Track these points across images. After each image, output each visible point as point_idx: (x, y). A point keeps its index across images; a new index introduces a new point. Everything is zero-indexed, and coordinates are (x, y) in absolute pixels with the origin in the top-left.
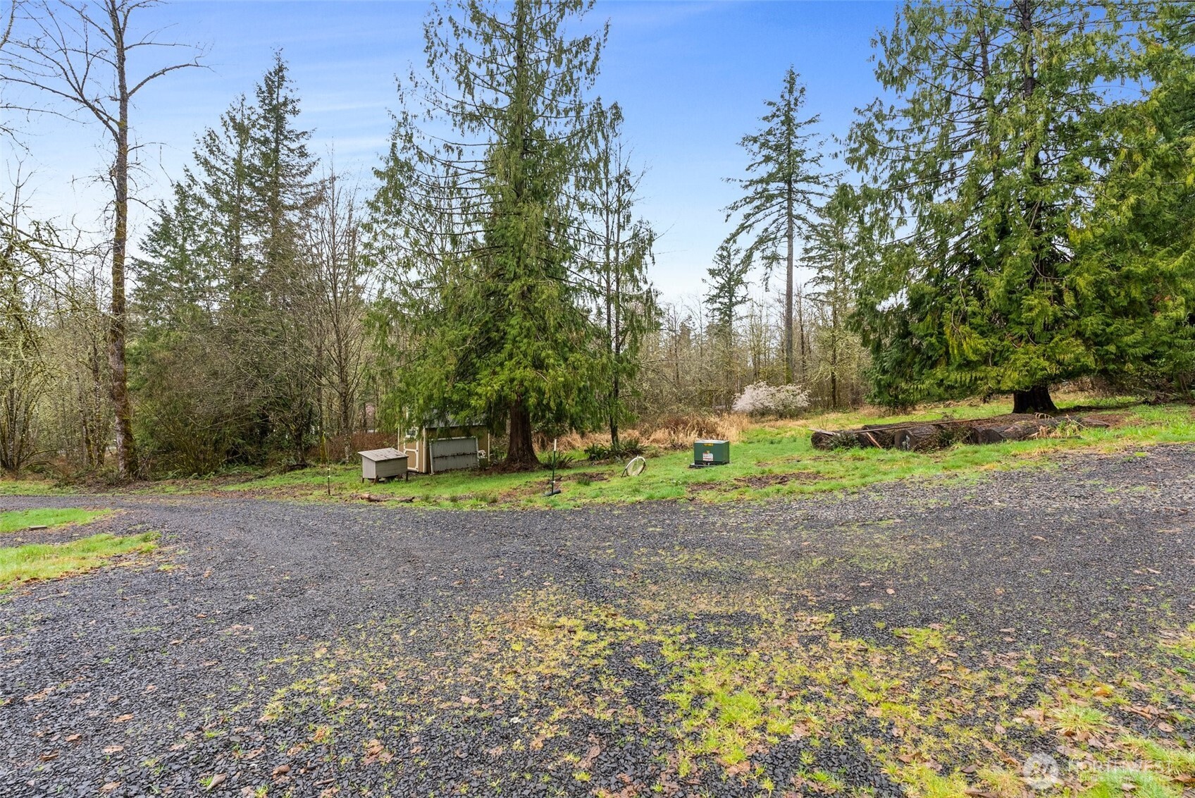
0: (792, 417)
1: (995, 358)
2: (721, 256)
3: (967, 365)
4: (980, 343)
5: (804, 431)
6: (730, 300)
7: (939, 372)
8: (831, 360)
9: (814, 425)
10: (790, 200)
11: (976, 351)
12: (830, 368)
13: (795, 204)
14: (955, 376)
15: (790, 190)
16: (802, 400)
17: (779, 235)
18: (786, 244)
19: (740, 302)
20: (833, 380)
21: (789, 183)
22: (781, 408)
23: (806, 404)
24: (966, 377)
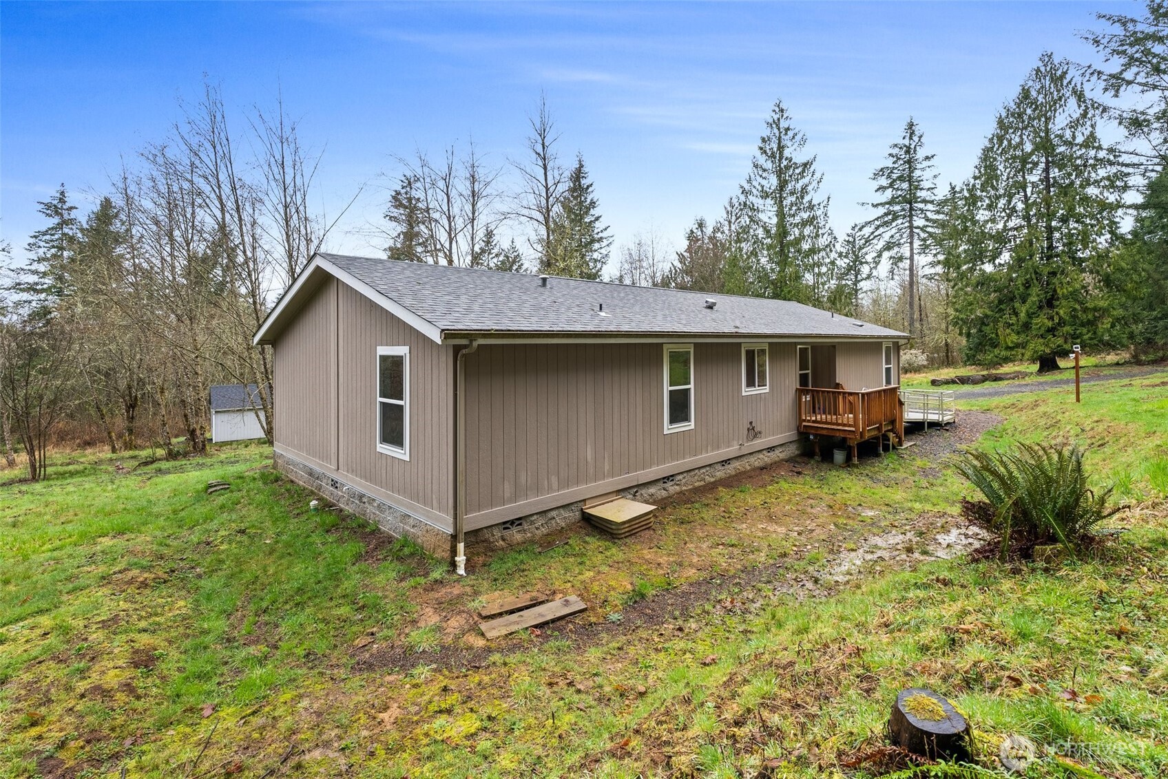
0: (915, 371)
1: (1023, 345)
2: (848, 241)
3: (1008, 348)
4: (1014, 338)
5: (925, 380)
6: (856, 277)
7: (996, 351)
8: (944, 329)
9: (932, 376)
10: (911, 216)
11: (1012, 342)
12: (944, 336)
13: (915, 218)
14: (1004, 353)
15: (911, 209)
16: (922, 359)
17: (902, 241)
18: (909, 248)
19: (866, 279)
20: (947, 345)
21: (911, 204)
22: (907, 365)
23: (925, 363)
24: (1008, 353)
